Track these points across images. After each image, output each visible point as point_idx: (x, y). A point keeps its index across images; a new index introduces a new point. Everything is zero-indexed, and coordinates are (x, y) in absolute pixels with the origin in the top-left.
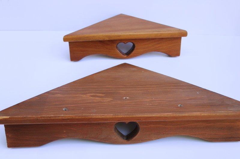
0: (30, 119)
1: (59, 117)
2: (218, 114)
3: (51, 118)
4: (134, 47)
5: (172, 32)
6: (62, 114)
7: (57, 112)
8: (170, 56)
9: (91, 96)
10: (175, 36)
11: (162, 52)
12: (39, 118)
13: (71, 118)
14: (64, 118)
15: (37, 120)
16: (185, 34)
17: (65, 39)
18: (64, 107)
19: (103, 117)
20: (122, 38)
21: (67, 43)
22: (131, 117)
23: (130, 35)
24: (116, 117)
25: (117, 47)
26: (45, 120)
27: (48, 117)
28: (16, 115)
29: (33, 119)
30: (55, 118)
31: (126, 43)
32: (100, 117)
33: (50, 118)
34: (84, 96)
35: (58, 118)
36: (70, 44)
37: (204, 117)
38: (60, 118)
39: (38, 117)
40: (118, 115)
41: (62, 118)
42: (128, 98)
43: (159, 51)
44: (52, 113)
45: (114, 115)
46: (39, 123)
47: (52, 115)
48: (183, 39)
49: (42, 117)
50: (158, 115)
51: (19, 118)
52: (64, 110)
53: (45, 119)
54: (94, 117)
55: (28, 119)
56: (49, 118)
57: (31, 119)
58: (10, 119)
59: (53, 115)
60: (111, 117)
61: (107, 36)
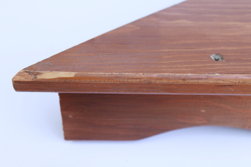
0: (130, 81)
3: (187, 81)
7: (199, 65)
12: (153, 81)
13: (241, 81)
14: (221, 82)
15: (149, 85)
18: (211, 53)
26: (170, 85)
28: (92, 71)
29: (138, 81)
30: (196, 81)
33: (184, 80)
35: (205, 81)
39: (151, 78)
41: (216, 82)
44: (187, 68)
46: (153, 92)
47: (187, 73)
49: (161, 78)
51: (100, 78)
52: (213, 58)
53: (171, 82)
55: (126, 81)
56: (181, 82)
57: (134, 81)
58: (78, 81)
59: (191, 72)
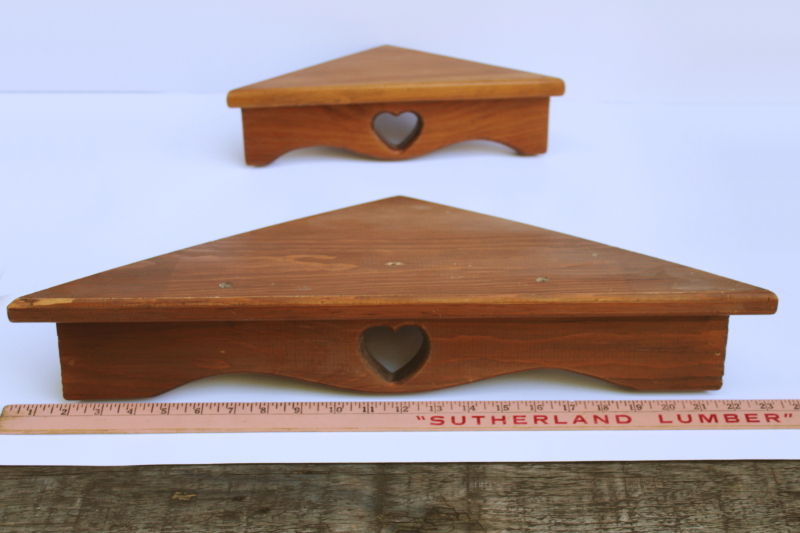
0: (129, 306)
1: (207, 301)
2: (644, 299)
3: (187, 305)
4: (420, 124)
5: (521, 83)
6: (216, 295)
7: (203, 291)
8: (521, 152)
9: (300, 260)
10: (531, 95)
11: (498, 141)
12: (152, 305)
13: (241, 304)
14: (221, 304)
16: (558, 88)
17: (233, 100)
18: (221, 282)
19: (327, 302)
20: (387, 98)
21: (237, 113)
22: (404, 305)
23: (409, 90)
24: (364, 302)
25: (373, 126)
26: (171, 309)
27: (178, 301)
29: (136, 305)
31: (397, 112)
32: (319, 303)
34: (280, 259)
35: (205, 304)
36: (247, 115)
37: (605, 305)
38: (210, 304)
39: (150, 303)
40: (368, 298)
41: (215, 304)
42: (399, 264)
43: (488, 139)
44: (190, 293)
45: (357, 298)
47: (188, 296)
48: (554, 101)
49: (160, 302)
50: (479, 299)
51: (99, 303)
52: (222, 287)
53: (171, 305)
54: (304, 303)
55: (125, 305)
56: (180, 305)
57: (133, 306)
58: (75, 307)
59: (191, 296)
60: (350, 303)
61: (346, 93)
